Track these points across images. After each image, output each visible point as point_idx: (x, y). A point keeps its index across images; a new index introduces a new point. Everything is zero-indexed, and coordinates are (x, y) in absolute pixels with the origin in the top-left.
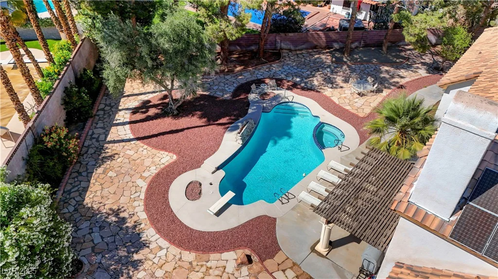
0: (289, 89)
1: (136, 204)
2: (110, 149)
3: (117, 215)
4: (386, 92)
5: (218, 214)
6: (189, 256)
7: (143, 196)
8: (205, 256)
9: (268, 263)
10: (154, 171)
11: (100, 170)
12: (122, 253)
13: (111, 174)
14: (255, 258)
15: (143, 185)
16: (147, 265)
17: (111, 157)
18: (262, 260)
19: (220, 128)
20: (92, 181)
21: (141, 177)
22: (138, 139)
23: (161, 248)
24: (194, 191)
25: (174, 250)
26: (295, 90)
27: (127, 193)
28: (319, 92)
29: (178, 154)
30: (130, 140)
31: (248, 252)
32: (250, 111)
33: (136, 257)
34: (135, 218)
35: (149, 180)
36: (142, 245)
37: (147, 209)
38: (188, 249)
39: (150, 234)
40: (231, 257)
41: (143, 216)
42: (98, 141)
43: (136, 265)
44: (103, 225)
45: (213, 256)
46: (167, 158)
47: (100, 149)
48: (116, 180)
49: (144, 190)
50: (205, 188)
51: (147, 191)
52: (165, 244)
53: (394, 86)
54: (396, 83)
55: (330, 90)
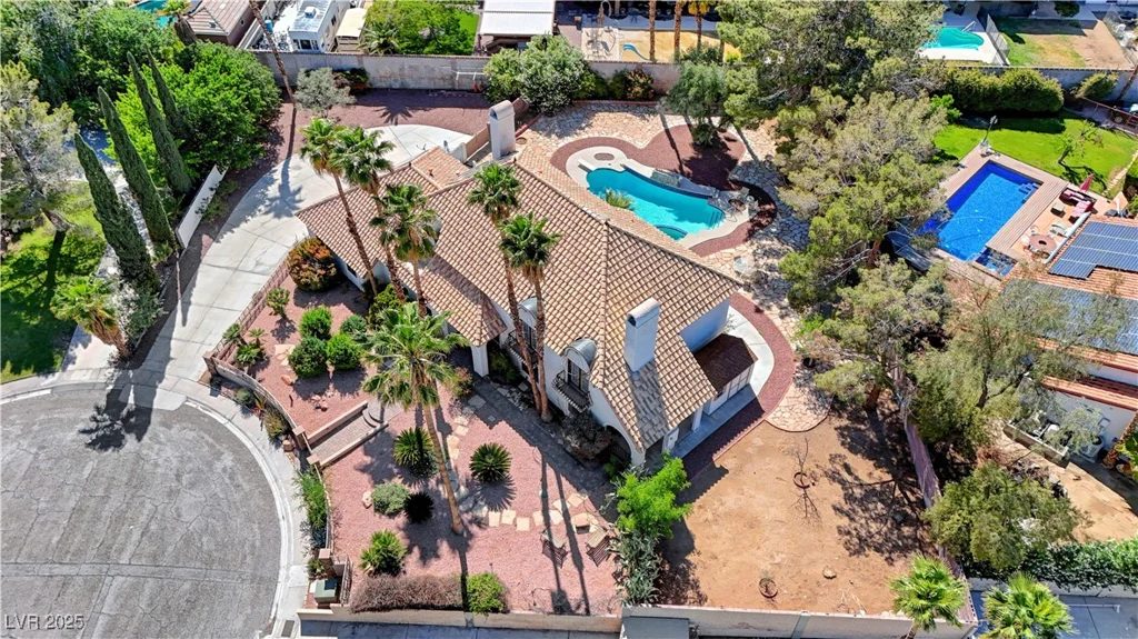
0: (752, 220)
1: (596, 133)
2: (655, 119)
3: (586, 127)
5: (580, 165)
6: (550, 154)
7: (603, 136)
10: (627, 139)
12: (557, 131)
13: (626, 121)
15: (614, 136)
16: (548, 140)
17: (644, 119)
20: (618, 114)
21: (622, 134)
22: (667, 130)
23: (557, 144)
24: (604, 157)
25: (555, 149)
26: (749, 226)
27: (606, 129)
28: (746, 240)
29: (645, 149)
30: (665, 126)
32: (702, 187)
33: (553, 135)
34: (583, 133)
35: (619, 137)
36: (560, 137)
37: (589, 138)
38: (555, 154)
39: (569, 140)
41: (585, 136)
42: (663, 111)
43: (548, 136)
44: (579, 122)
46: (641, 145)
47: (653, 113)
48: (619, 123)
50: (607, 161)
51: (608, 138)
52: (560, 146)
53: (761, 304)
54: (769, 308)
55: (751, 251)
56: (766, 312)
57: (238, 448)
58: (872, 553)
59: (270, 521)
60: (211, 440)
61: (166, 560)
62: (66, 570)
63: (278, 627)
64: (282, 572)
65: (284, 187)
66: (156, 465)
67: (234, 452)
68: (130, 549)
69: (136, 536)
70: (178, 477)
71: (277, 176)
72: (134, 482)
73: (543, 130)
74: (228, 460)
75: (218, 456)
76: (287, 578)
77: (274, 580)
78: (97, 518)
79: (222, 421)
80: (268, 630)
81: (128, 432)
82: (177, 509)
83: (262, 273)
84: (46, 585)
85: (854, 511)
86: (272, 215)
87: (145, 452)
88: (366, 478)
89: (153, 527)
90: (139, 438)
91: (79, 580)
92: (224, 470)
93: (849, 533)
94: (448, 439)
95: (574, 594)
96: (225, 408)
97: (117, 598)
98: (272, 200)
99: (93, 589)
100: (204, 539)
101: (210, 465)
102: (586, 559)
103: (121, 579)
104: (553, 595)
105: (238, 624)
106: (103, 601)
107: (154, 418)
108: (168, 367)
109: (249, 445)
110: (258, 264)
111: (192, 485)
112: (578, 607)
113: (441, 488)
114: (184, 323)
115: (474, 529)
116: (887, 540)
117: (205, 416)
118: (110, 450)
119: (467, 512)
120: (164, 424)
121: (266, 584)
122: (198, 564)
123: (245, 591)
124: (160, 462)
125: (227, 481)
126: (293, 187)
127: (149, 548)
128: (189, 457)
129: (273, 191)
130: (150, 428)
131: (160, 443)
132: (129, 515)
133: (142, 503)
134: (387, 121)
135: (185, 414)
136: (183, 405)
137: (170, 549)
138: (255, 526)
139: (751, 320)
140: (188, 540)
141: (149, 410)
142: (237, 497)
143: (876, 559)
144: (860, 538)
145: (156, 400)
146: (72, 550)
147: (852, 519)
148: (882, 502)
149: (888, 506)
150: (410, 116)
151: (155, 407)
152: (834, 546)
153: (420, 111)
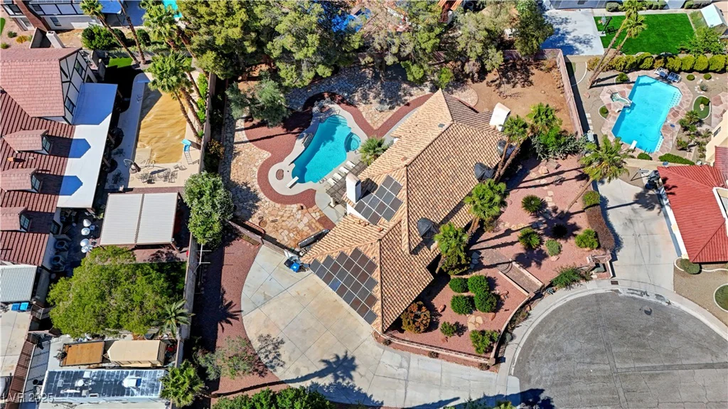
0: (338, 103)
1: (254, 180)
2: (238, 147)
3: (246, 186)
4: (397, 108)
5: (291, 187)
6: (278, 205)
7: (256, 177)
8: (285, 206)
9: (310, 209)
10: (260, 162)
11: (234, 161)
12: (251, 202)
13: (240, 163)
14: (304, 207)
15: (256, 170)
16: (261, 208)
17: (238, 153)
18: (307, 208)
19: (294, 135)
20: (232, 167)
21: (255, 166)
22: (251, 141)
23: (266, 202)
24: (280, 175)
25: (272, 203)
26: (342, 105)
27: (249, 174)
28: (356, 107)
29: (272, 152)
30: (246, 142)
31: (302, 205)
32: (312, 123)
33: (256, 204)
34: (254, 188)
35: (258, 167)
36: (259, 200)
37: (259, 184)
38: (278, 202)
39: (261, 195)
40: (295, 207)
41: (258, 186)
42: (230, 142)
43: (257, 207)
44: (241, 190)
45: (288, 206)
46: (266, 155)
47: (232, 148)
48: (243, 168)
49: (257, 173)
50: (285, 173)
51: (258, 174)
52: (268, 200)
53: (403, 103)
54: (406, 100)
55: (364, 105)
56: (408, 101)
57: (535, 334)
58: (530, 79)
59: (569, 306)
60: (533, 350)
61: (602, 347)
62: (621, 394)
63: (615, 287)
64: (591, 293)
65: (321, 374)
66: (555, 374)
67: (537, 336)
68: (602, 367)
69: (596, 367)
70: (558, 359)
71: (307, 384)
72: (568, 381)
74: (542, 337)
75: (540, 343)
76: (593, 290)
77: (596, 295)
78: (592, 392)
79: (519, 349)
80: (617, 291)
81: (539, 399)
82: (576, 352)
83: (409, 362)
84: (631, 400)
85: (513, 82)
86: (353, 373)
87: (549, 384)
88: (544, 262)
89: (588, 360)
90: (542, 391)
91: (624, 384)
92: (548, 337)
93: (523, 85)
94: (514, 229)
95: (576, 173)
96: (512, 352)
97: (625, 362)
98: (336, 377)
99: (626, 376)
100: (587, 333)
101: (547, 346)
102: (560, 169)
103: (617, 365)
104: (578, 180)
105: (619, 304)
106: (629, 368)
107: (527, 388)
108: (491, 395)
109: (531, 330)
110: (401, 366)
111: (561, 350)
113: (542, 228)
114: (458, 398)
115: (559, 211)
116: (523, 73)
117: (518, 360)
118: (552, 404)
119: (551, 215)
120: (529, 381)
121: (599, 298)
122: (599, 331)
123: (604, 307)
124: (552, 372)
125: (554, 333)
126: (322, 366)
127: (599, 357)
128: (546, 358)
129: (327, 380)
130: (533, 388)
131: (541, 378)
132: (585, 375)
133: (578, 371)
134: (238, 319)
135: (520, 372)
136: (514, 375)
137: (596, 347)
138: (573, 312)
139: (413, 108)
140: (589, 341)
141: (522, 394)
142: (561, 326)
144: (525, 82)
145: (515, 393)
146: (611, 396)
147: (517, 83)
148: (507, 72)
149: (509, 71)
150: (231, 303)
151: (519, 391)
152: (528, 89)
153: (225, 296)
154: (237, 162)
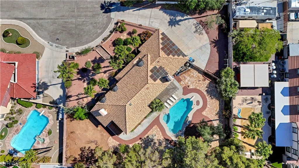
1: (209, 101)
2: (217, 117)
3: (212, 98)
5: (193, 96)
6: (198, 88)
7: (208, 102)
8: (196, 88)
9: (185, 86)
10: (207, 109)
11: (218, 110)
12: (209, 90)
13: (215, 109)
14: (187, 87)
15: (208, 106)
16: (205, 87)
17: (217, 114)
18: (186, 86)
19: (193, 123)
20: (219, 107)
21: (209, 108)
22: (211, 121)
23: (203, 90)
24: (198, 103)
25: (200, 89)
27: (211, 103)
28: (165, 138)
29: (202, 114)
30: (213, 120)
31: (188, 88)
32: (185, 129)
33: (207, 89)
34: (208, 97)
35: (207, 107)
36: (206, 91)
37: (206, 99)
38: (198, 89)
39: (205, 93)
40: (191, 87)
41: (207, 97)
42: (221, 120)
43: (207, 87)
44: (214, 95)
45: (194, 88)
46: (204, 113)
47: (219, 117)
48: (214, 107)
49: (208, 104)
50: (196, 104)
51: (207, 104)
52: (202, 91)
53: (142, 139)
54: (141, 141)
55: (161, 139)
56: (140, 140)
57: (102, 33)
58: (81, 152)
59: (87, 43)
60: (104, 27)
61: (78, 27)
62: (76, 10)
63: (67, 49)
64: (77, 48)
65: (181, 20)
66: (97, 18)
67: (101, 32)
68: (80, 20)
69: (82, 20)
70: (95, 23)
71: (185, 17)
72: (94, 16)
73: (209, 86)
74: (99, 31)
75: (100, 29)
76: (76, 49)
77: (76, 46)
78: (86, 12)
79: (108, 27)
80: (67, 48)
81: (105, 10)
82: (88, 25)
83: (149, 24)
84: (73, 8)
85: (89, 150)
86: (170, 20)
87: (100, 15)
88: (93, 59)
89: (85, 22)
90: (103, 13)
91: (74, 14)
92: (97, 31)
93: (85, 149)
94: (103, 73)
95: (71, 99)
96: (112, 26)
97: (71, 21)
98: (175, 19)
99: (73, 17)
100: (83, 32)
101: (98, 28)
102: (77, 101)
103: (74, 20)
104: (71, 95)
105: (68, 43)
106: (71, 19)
107: (108, 14)
108: (121, 12)
109: (103, 34)
110: (152, 22)
111: (94, 26)
112: (69, 100)
113: (91, 73)
114: (133, 11)
115: (83, 80)
116: (83, 155)
117: (110, 24)
118: (101, 8)
119: (86, 79)
120: (107, 16)
121: (75, 45)
122: (78, 33)
123: (74, 42)
124: (98, 19)
125: (95, 33)
126: (180, 23)
127: (80, 23)
128: (99, 24)
129: (178, 18)
130: (106, 14)
131: (103, 17)
132: (87, 17)
133: (89, 19)
134: (211, 41)
135: (110, 19)
136: (112, 18)
137: (81, 27)
138: (86, 40)
139: (138, 136)
140: (83, 29)
141: (110, 12)
142: (92, 35)
143: (80, 152)
144: (84, 150)
145: (113, 12)
146: (80, 10)
147: (87, 150)
148: (91, 156)
149: (90, 157)
150: (214, 47)
151: (111, 13)
152: (83, 146)
153: (216, 50)
154: (217, 109)
